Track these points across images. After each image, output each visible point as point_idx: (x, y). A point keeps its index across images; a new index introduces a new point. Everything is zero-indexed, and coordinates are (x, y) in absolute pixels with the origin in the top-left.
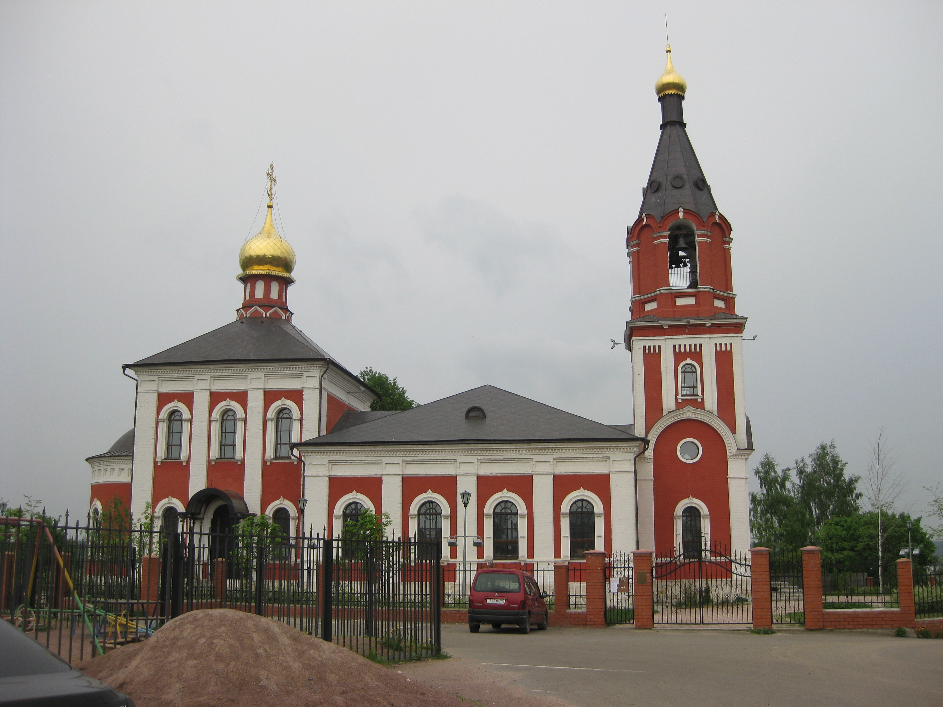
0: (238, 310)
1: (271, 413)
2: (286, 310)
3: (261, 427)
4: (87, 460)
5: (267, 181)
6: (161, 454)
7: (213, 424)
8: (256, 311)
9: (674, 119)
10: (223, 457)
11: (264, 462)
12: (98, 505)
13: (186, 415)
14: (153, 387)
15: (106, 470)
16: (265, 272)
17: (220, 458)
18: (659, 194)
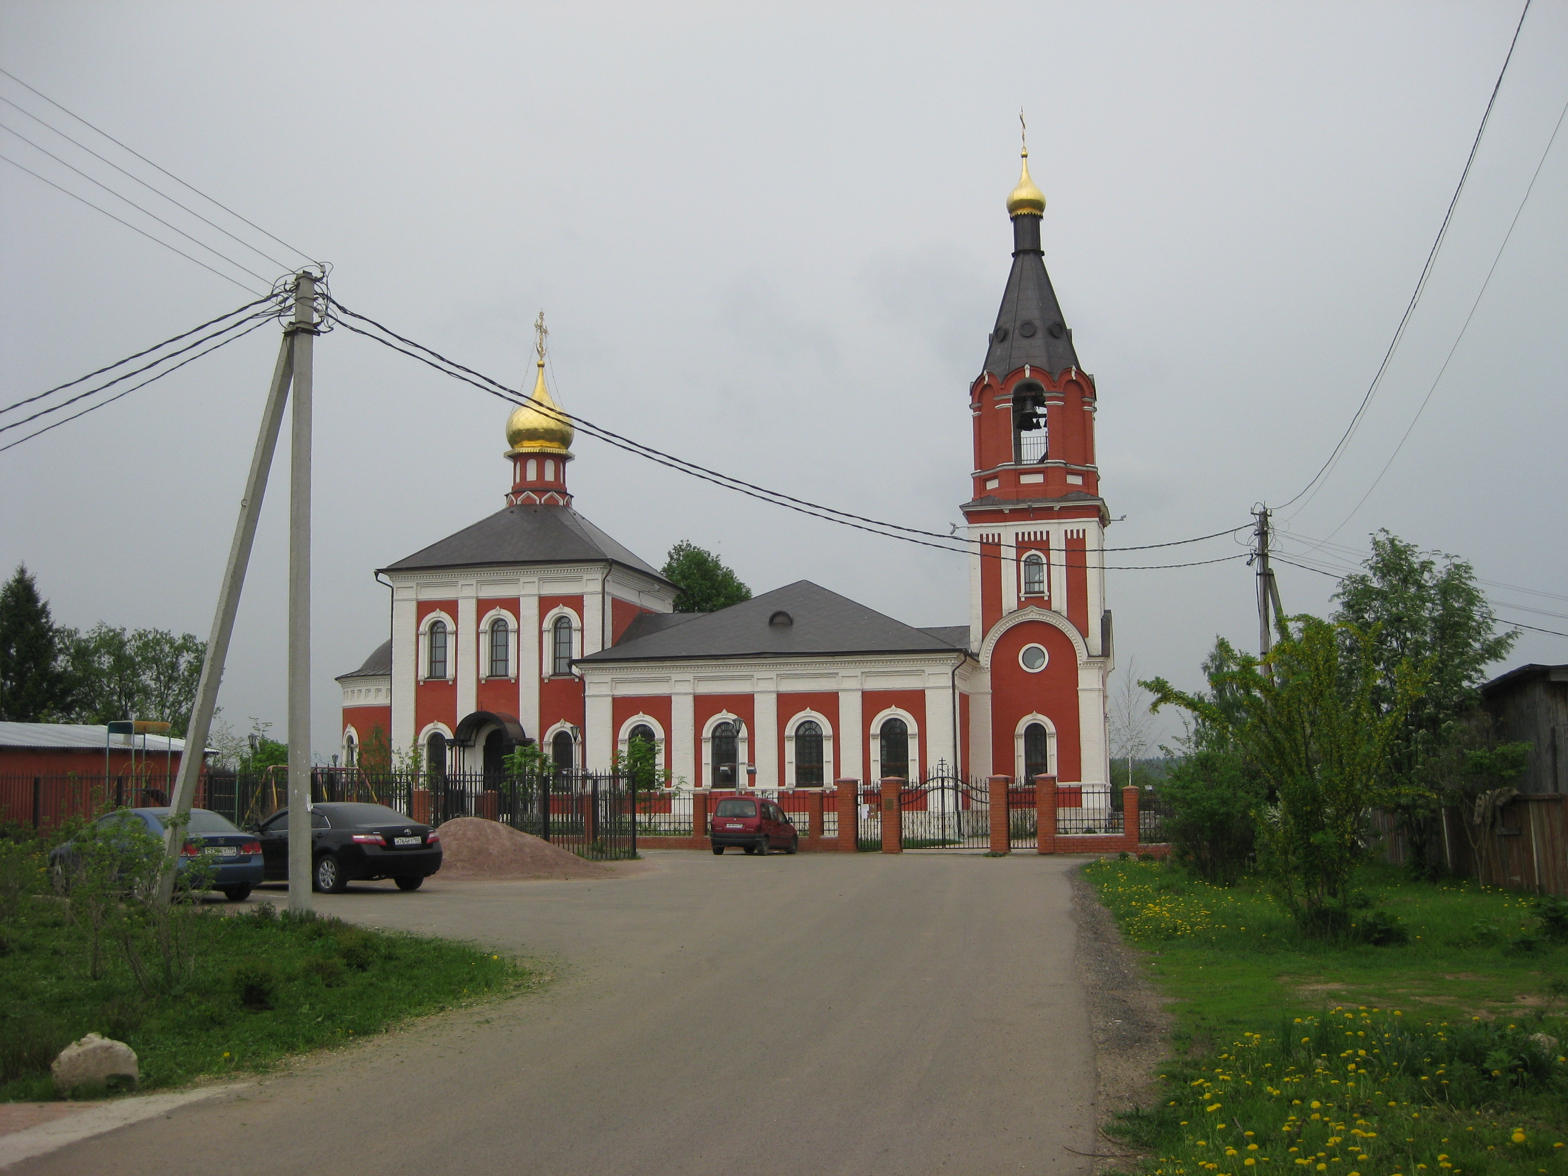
0: (507, 496)
1: (548, 623)
2: (564, 493)
3: (537, 640)
4: (336, 679)
5: (535, 335)
6: (424, 672)
7: (482, 637)
8: (529, 497)
9: (1027, 246)
10: (494, 674)
11: (541, 680)
12: (352, 731)
13: (450, 626)
14: (411, 594)
15: (360, 691)
16: (537, 450)
17: (492, 676)
18: (1006, 344)
